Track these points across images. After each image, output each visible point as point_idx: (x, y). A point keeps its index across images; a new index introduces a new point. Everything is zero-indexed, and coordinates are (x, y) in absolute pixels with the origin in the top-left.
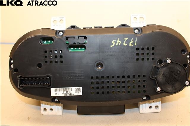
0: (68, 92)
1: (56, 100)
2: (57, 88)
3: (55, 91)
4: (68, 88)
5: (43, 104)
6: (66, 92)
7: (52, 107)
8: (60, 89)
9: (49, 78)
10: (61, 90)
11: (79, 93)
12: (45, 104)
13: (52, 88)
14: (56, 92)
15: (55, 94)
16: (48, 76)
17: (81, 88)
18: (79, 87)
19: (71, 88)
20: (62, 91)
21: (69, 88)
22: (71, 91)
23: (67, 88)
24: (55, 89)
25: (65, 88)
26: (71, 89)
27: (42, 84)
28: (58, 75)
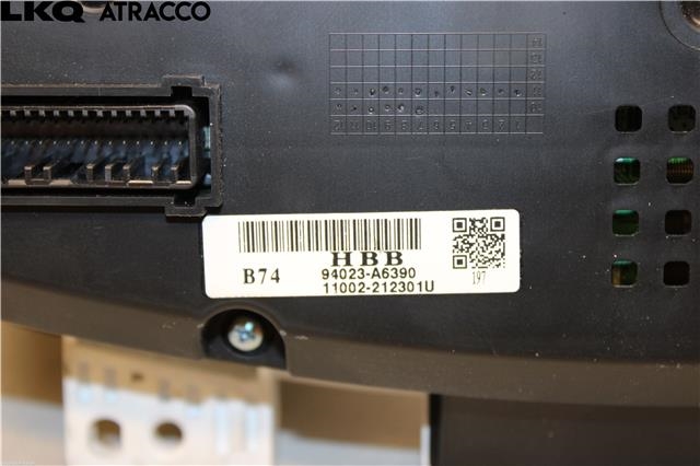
0: (382, 257)
1: (245, 338)
2: (269, 218)
3: (251, 248)
4: (381, 216)
5: (85, 377)
6: (356, 258)
7: (176, 411)
8: (294, 226)
9: (188, 110)
10: (303, 239)
11: (491, 269)
12: (111, 381)
13: (216, 211)
14: (255, 260)
15: (248, 276)
16: (182, 93)
17: (512, 218)
18: (488, 214)
19: (405, 216)
20: (313, 245)
21: (392, 216)
22: (407, 254)
23: (372, 216)
24: (250, 227)
25: (349, 217)
26: (414, 225)
27: (117, 171)
28: (281, 82)
